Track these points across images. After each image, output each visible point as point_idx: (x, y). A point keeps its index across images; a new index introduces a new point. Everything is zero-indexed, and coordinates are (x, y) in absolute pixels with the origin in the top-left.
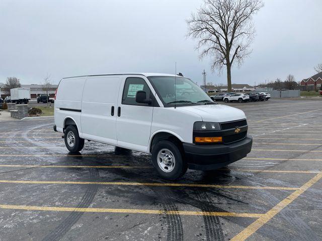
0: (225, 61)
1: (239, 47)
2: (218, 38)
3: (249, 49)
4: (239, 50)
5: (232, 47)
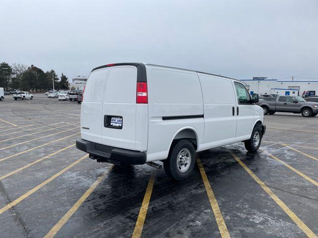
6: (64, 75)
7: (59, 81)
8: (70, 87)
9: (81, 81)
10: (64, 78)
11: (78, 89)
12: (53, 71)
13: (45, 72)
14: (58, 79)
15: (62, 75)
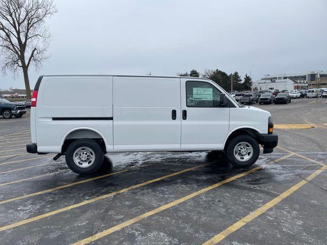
0: (20, 63)
1: (35, 49)
2: (8, 35)
3: (46, 54)
4: (35, 52)
5: (27, 48)
6: (248, 76)
7: (242, 82)
8: (253, 87)
9: (265, 81)
10: (248, 79)
11: (261, 89)
12: (236, 73)
13: (228, 75)
14: (241, 80)
15: (246, 76)
